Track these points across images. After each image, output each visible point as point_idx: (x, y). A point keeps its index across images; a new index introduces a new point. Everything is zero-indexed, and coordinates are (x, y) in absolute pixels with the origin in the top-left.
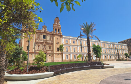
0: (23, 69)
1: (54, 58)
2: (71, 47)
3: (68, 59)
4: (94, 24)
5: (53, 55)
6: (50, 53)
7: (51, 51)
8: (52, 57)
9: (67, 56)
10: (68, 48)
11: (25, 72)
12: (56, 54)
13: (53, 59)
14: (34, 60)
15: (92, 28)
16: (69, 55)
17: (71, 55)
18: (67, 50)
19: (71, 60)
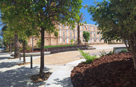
0: (29, 50)
1: (52, 42)
2: (68, 31)
3: (65, 43)
4: (83, 15)
5: (50, 39)
6: (47, 37)
7: (48, 35)
8: (49, 42)
9: (64, 40)
10: (65, 32)
11: (31, 51)
12: (53, 38)
13: (50, 43)
14: (37, 44)
15: (82, 18)
16: (66, 39)
17: (68, 39)
18: (64, 35)
19: (67, 44)
